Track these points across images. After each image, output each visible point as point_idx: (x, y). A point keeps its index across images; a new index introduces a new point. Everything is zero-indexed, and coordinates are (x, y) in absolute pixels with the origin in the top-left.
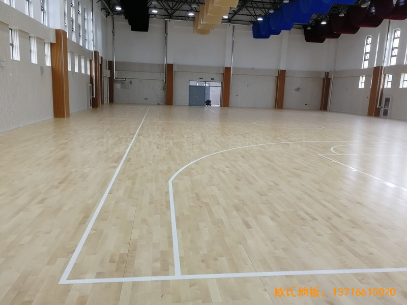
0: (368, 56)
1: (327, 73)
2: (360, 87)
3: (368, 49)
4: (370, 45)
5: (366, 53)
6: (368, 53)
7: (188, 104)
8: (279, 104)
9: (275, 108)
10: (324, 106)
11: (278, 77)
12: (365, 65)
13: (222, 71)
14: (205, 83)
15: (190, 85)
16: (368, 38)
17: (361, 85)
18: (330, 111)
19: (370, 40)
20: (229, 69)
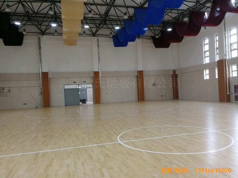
0: (207, 54)
1: (174, 71)
2: (205, 79)
3: (206, 48)
4: (208, 45)
5: (205, 52)
6: (207, 51)
7: (64, 105)
8: (141, 97)
9: (139, 101)
10: (176, 96)
11: (137, 76)
12: (207, 61)
13: (92, 75)
14: (79, 86)
15: (65, 88)
16: (204, 40)
17: (207, 77)
18: (182, 100)
19: (207, 41)
20: (98, 72)
